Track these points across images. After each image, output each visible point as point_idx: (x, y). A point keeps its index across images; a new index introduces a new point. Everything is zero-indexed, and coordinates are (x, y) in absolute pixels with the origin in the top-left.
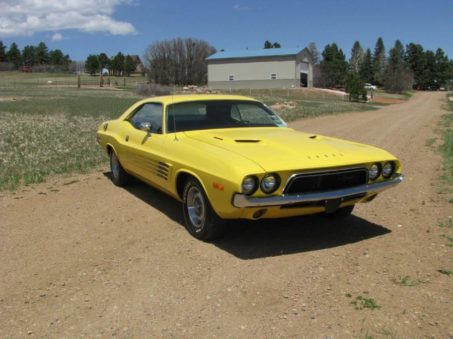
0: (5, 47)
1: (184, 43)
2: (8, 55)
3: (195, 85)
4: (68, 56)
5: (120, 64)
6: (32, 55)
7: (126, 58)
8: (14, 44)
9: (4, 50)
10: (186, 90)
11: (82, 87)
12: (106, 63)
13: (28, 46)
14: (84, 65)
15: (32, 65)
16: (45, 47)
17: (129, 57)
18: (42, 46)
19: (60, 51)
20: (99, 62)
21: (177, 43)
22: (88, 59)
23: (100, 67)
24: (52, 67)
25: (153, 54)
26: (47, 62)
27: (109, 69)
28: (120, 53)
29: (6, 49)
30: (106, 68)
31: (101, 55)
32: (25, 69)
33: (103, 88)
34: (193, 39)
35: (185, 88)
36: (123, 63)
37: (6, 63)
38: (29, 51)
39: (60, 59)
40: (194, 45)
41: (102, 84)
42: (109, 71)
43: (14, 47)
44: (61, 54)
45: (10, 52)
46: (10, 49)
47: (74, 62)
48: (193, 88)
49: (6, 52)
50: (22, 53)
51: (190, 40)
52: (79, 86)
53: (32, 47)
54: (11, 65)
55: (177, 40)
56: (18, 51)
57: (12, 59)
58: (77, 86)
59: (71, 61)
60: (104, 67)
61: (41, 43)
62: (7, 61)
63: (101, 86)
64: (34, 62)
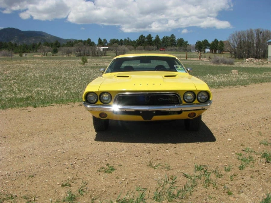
0: (153, 37)
1: (254, 32)
2: (154, 42)
3: (254, 58)
4: (187, 42)
5: (216, 46)
6: (167, 42)
7: (219, 42)
8: (157, 35)
9: (152, 39)
10: (247, 61)
11: (188, 59)
12: (207, 45)
13: (165, 37)
14: (194, 47)
15: (167, 47)
16: (174, 37)
17: (221, 42)
18: (173, 36)
19: (182, 39)
20: (203, 44)
21: (249, 32)
22: (197, 43)
23: (204, 47)
24: (177, 48)
25: (234, 40)
26: (175, 46)
27: (210, 49)
28: (216, 39)
29: (153, 39)
30: (208, 48)
31: (204, 40)
32: (162, 49)
33: (201, 60)
34: (260, 29)
35: (247, 60)
36: (217, 45)
37: (153, 46)
38: (165, 39)
39: (182, 44)
40: (261, 33)
41: (200, 58)
42: (210, 50)
43: (157, 37)
44: (183, 40)
45: (155, 40)
46: (155, 39)
47: (191, 45)
48: (252, 60)
49: (153, 40)
50: (161, 40)
51: (258, 30)
52: (187, 59)
53: (167, 37)
54: (155, 47)
55: (249, 30)
56: (159, 39)
57: (156, 44)
58: (185, 59)
59: (188, 44)
60: (206, 48)
61: (172, 35)
62: (153, 45)
63: (200, 59)
64: (168, 46)
